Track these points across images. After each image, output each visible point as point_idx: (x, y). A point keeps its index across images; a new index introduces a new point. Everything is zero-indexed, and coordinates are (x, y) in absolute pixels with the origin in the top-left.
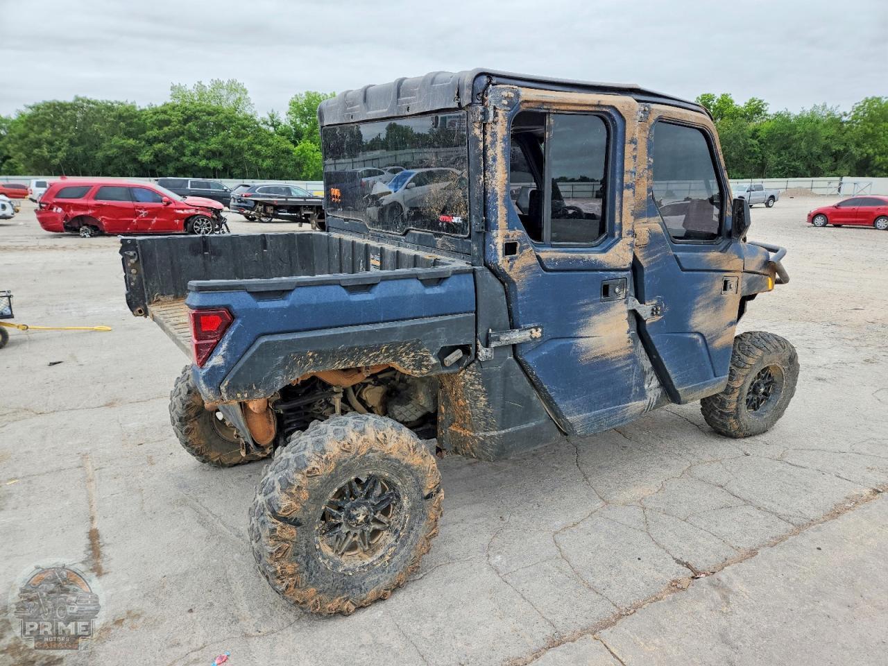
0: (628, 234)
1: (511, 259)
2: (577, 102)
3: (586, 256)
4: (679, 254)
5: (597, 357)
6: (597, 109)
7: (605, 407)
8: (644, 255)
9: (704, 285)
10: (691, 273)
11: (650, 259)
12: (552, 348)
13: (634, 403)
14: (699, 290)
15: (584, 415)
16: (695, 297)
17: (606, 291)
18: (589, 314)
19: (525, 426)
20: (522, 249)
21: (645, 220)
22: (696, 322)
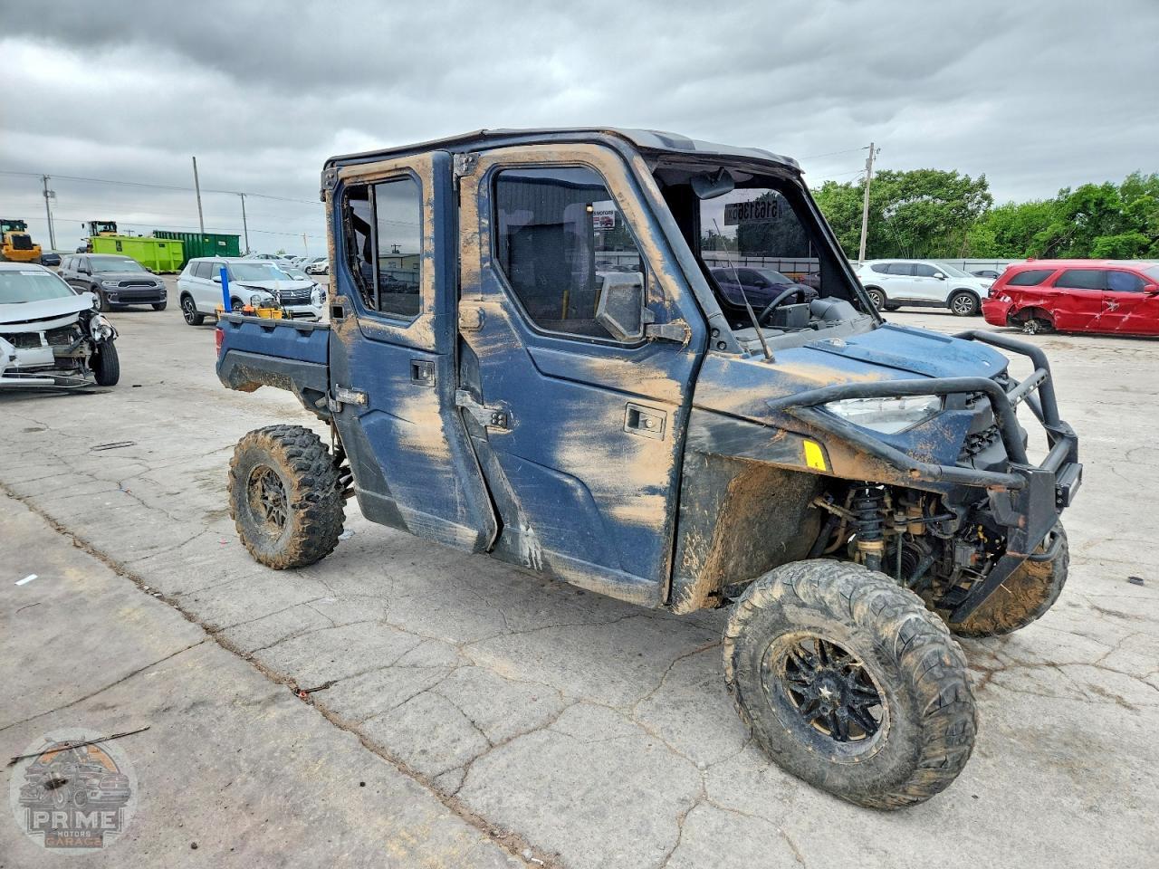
0: (430, 310)
1: (338, 322)
2: (377, 170)
3: (390, 328)
4: (532, 349)
5: (414, 447)
6: (399, 173)
7: (432, 512)
8: (476, 342)
9: (582, 405)
10: (557, 381)
11: (486, 348)
12: (377, 419)
13: (462, 527)
14: (571, 411)
15: (412, 509)
16: (564, 420)
17: (416, 371)
18: (403, 394)
19: (380, 496)
20: (347, 313)
21: (479, 296)
22: (567, 457)
